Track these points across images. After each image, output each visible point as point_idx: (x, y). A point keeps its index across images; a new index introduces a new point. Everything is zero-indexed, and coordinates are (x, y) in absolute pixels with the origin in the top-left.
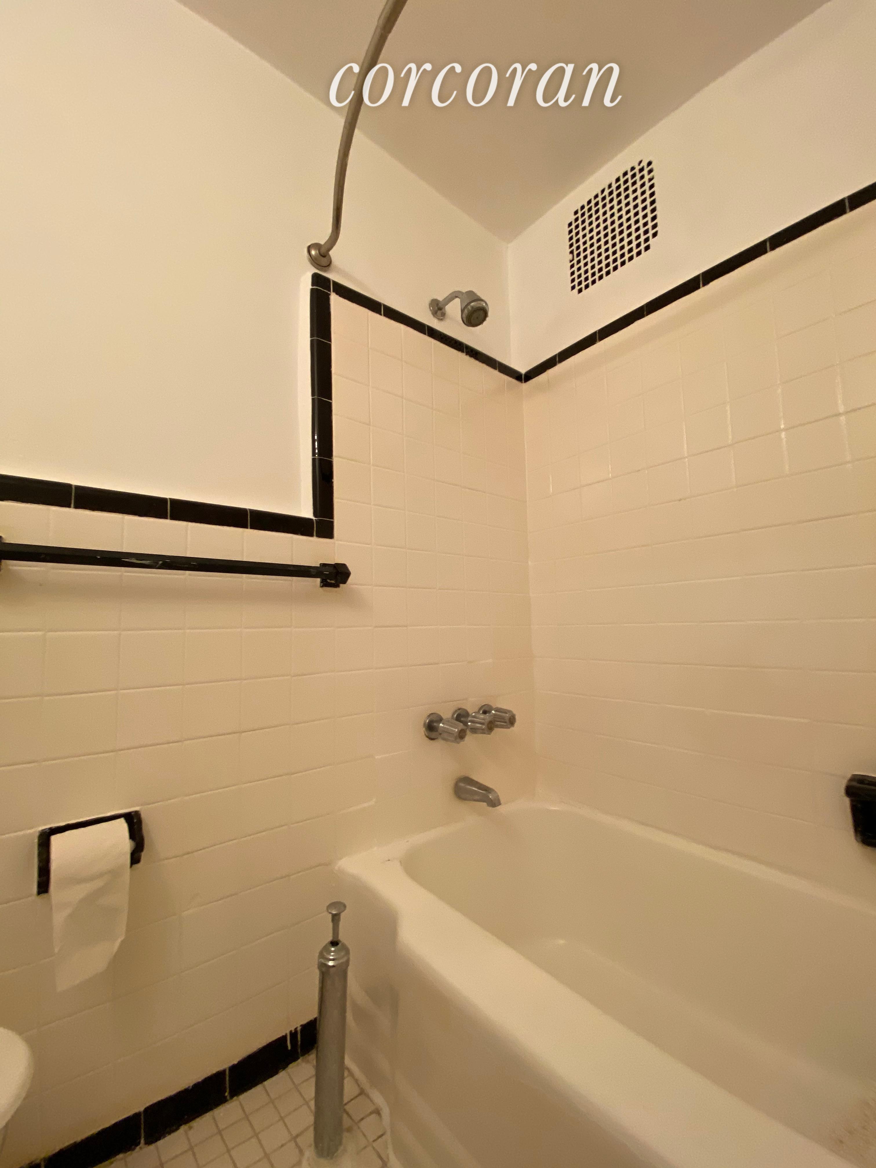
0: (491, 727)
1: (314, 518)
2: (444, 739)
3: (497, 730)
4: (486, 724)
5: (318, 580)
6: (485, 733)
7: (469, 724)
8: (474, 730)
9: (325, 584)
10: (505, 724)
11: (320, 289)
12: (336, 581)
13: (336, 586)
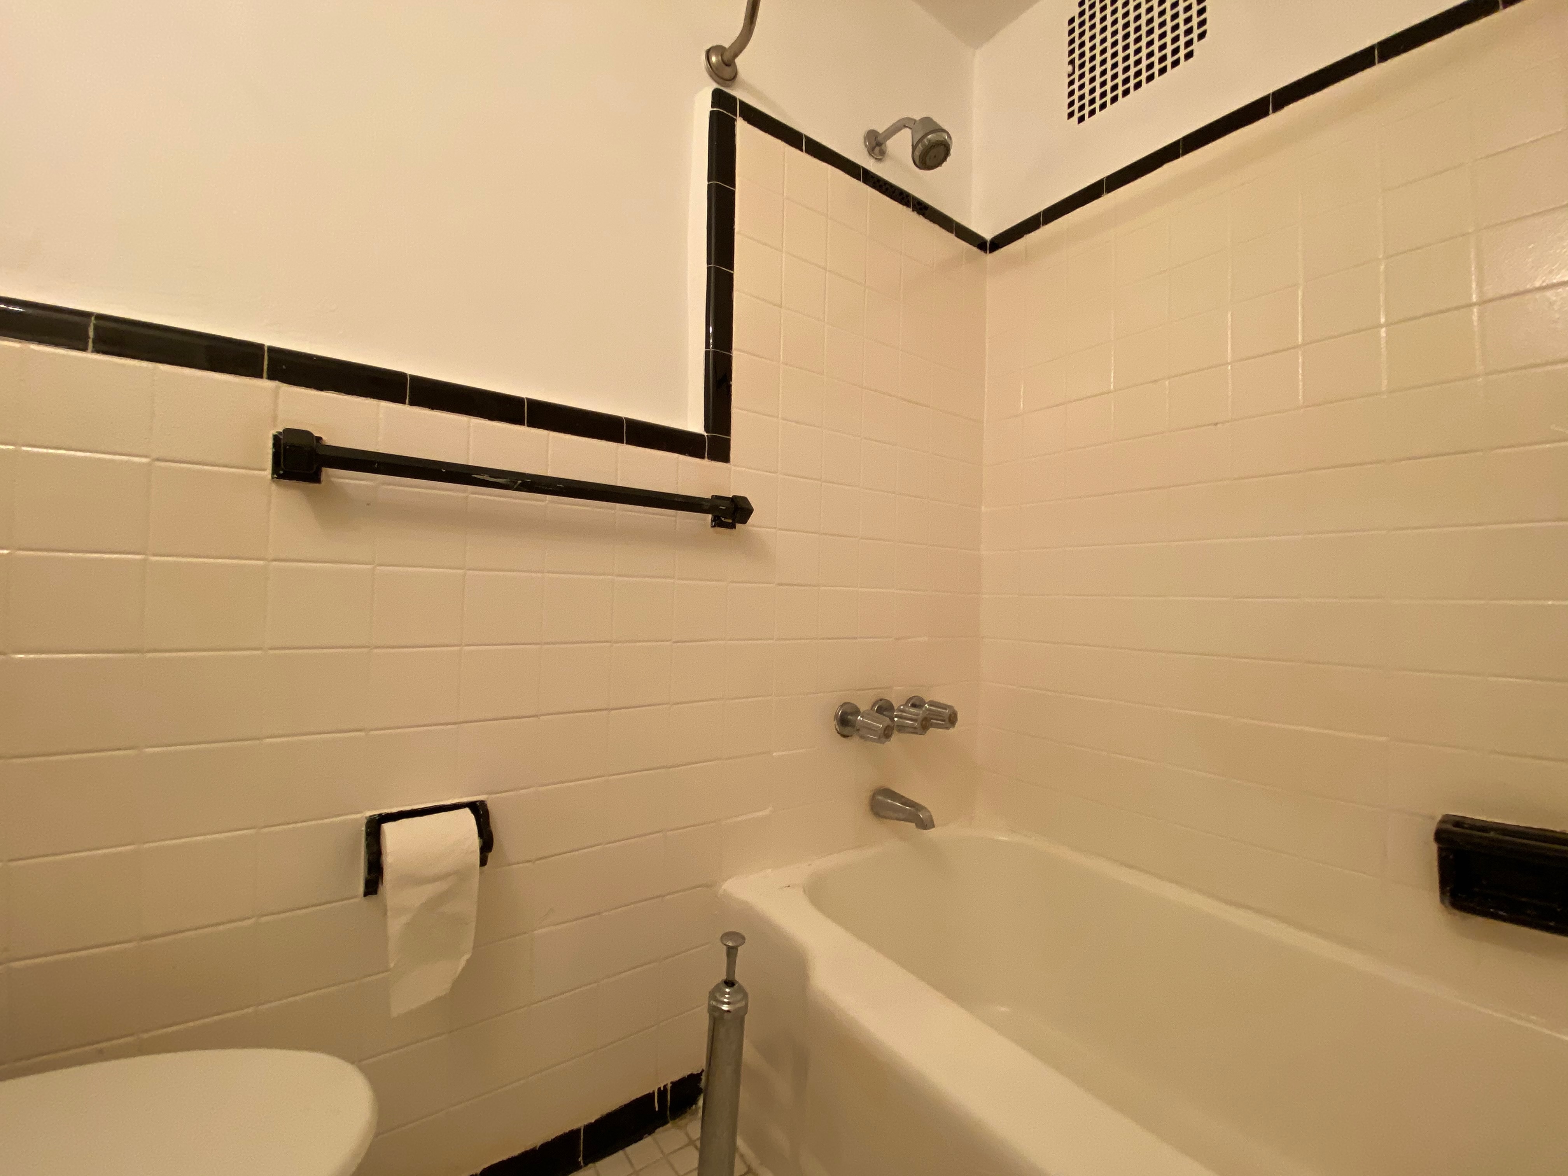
0: (925, 725)
1: (706, 434)
2: (862, 737)
3: (931, 730)
4: (919, 721)
5: (710, 516)
6: (916, 733)
7: (896, 719)
8: (902, 728)
9: (718, 523)
10: (944, 723)
11: (722, 112)
12: (733, 520)
13: (732, 526)
